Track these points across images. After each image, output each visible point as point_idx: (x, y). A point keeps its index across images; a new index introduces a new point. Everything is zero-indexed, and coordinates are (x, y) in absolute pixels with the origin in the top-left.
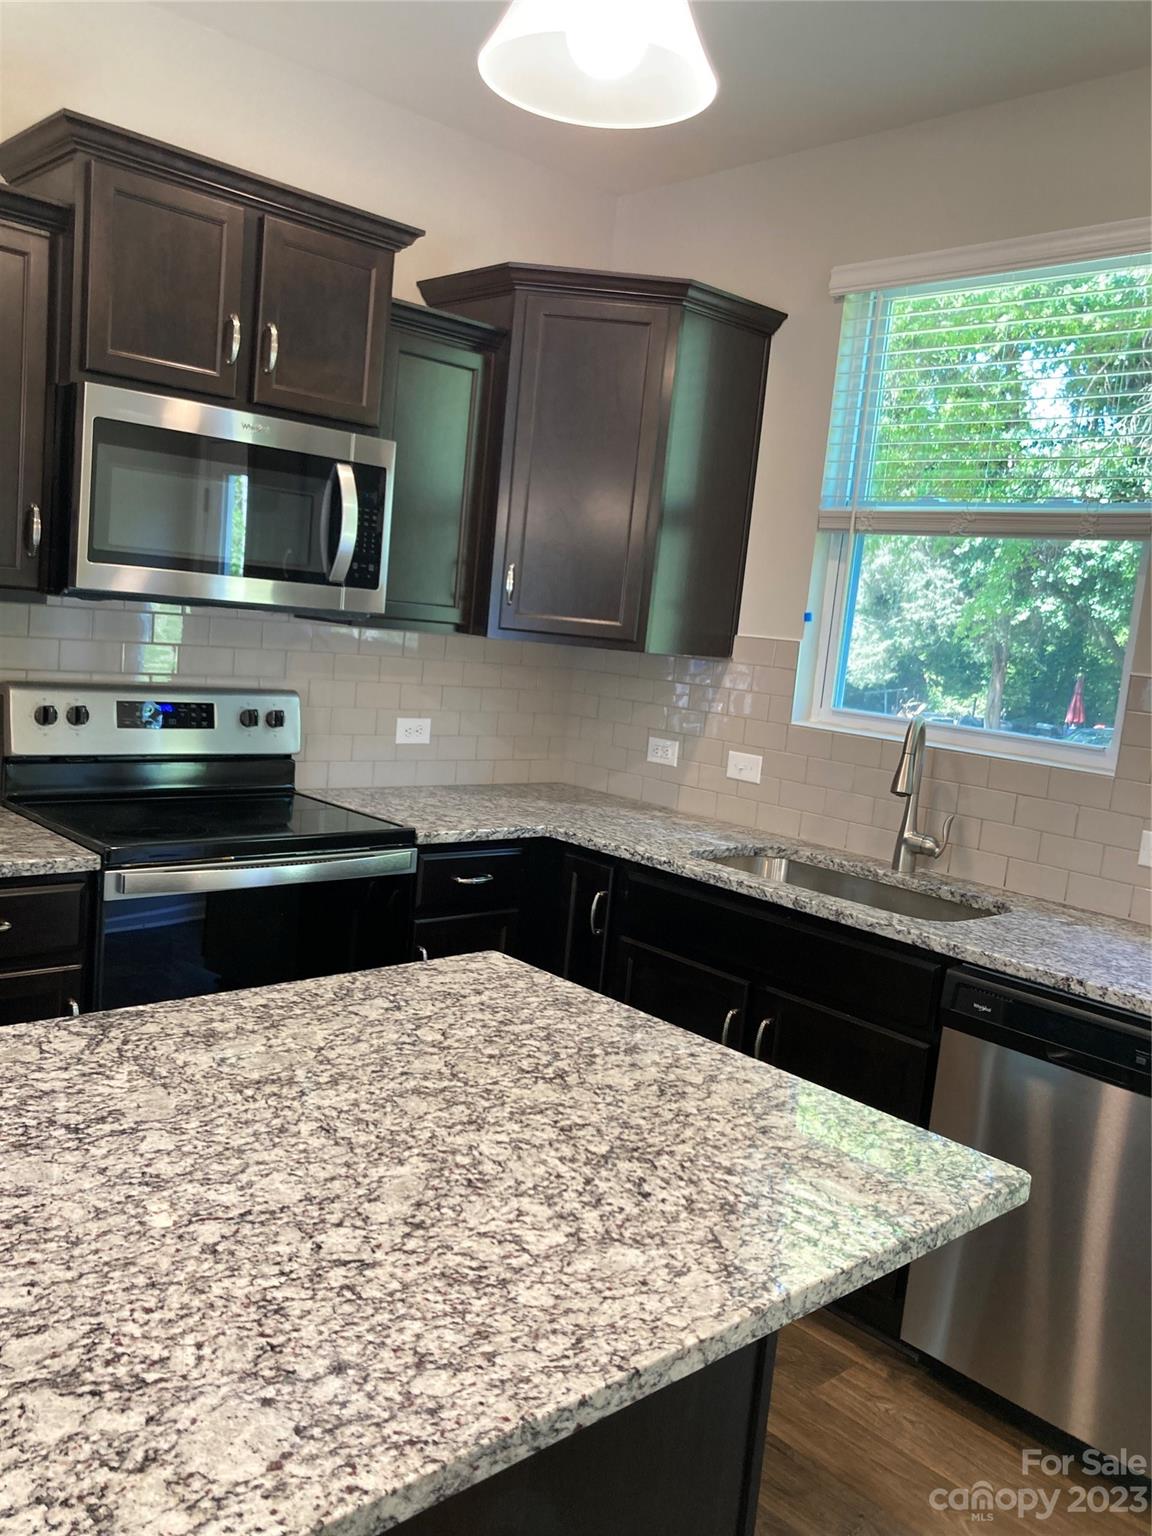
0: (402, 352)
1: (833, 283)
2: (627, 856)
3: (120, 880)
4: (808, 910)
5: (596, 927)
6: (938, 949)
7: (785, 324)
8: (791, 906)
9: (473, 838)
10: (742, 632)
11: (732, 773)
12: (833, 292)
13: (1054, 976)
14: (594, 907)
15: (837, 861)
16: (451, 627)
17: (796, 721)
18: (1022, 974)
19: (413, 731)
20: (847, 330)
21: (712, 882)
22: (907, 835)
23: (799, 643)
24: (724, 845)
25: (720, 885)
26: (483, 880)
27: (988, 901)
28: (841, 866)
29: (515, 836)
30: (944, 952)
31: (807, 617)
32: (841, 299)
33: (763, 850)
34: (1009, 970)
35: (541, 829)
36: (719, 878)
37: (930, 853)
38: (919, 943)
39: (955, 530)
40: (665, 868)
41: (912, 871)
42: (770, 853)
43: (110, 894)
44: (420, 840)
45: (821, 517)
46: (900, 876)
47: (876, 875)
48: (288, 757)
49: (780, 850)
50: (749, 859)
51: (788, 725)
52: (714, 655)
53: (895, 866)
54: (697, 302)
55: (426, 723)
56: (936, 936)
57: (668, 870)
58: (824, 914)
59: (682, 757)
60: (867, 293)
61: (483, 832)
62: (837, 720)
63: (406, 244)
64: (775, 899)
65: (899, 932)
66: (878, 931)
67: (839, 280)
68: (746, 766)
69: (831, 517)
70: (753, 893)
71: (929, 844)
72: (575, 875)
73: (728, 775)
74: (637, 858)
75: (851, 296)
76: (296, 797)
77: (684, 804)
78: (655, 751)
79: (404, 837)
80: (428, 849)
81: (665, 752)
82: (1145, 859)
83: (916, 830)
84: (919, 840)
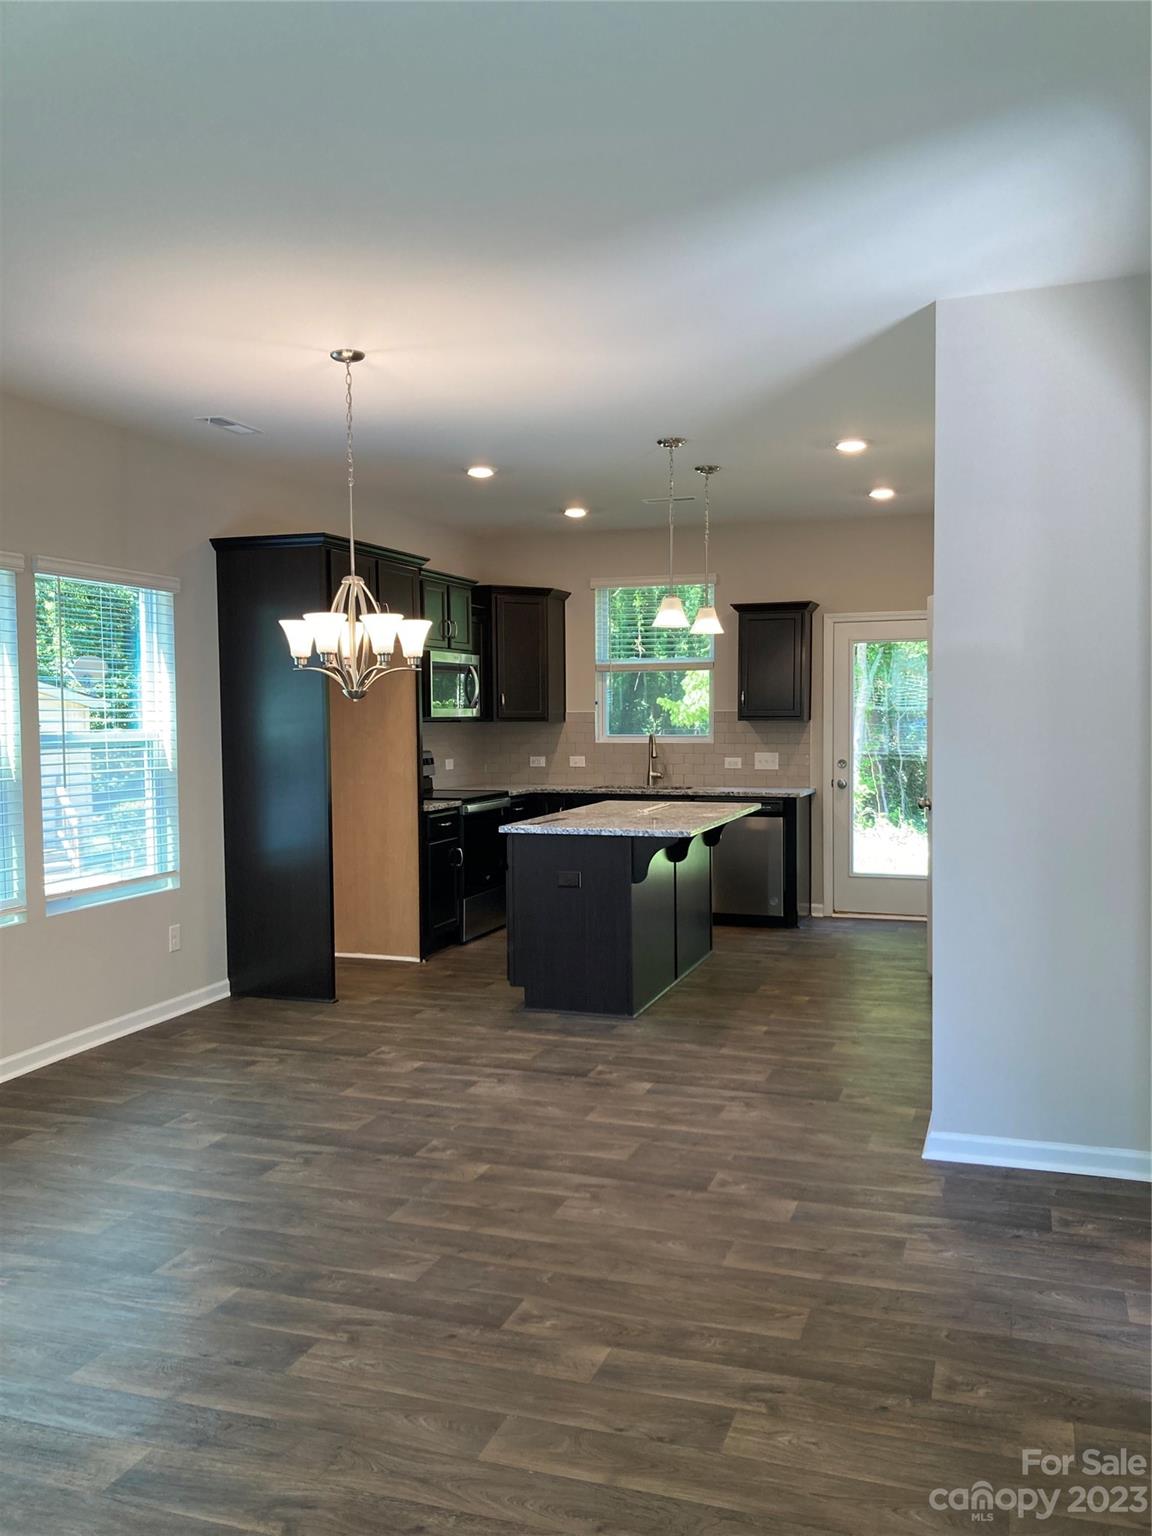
7: (570, 598)
10: (568, 711)
11: (572, 765)
12: (591, 587)
17: (597, 741)
20: (596, 600)
22: (651, 773)
23: (593, 713)
26: (521, 809)
31: (595, 703)
32: (593, 589)
37: (660, 777)
41: (654, 785)
45: (597, 667)
46: (651, 787)
51: (593, 744)
52: (557, 722)
53: (648, 785)
59: (547, 761)
60: (601, 588)
62: (610, 739)
67: (593, 584)
68: (578, 761)
69: (601, 666)
71: (659, 775)
75: (597, 589)
77: (551, 780)
78: (533, 762)
79: (506, 794)
80: (512, 797)
81: (540, 762)
82: (726, 766)
83: (653, 771)
84: (655, 774)
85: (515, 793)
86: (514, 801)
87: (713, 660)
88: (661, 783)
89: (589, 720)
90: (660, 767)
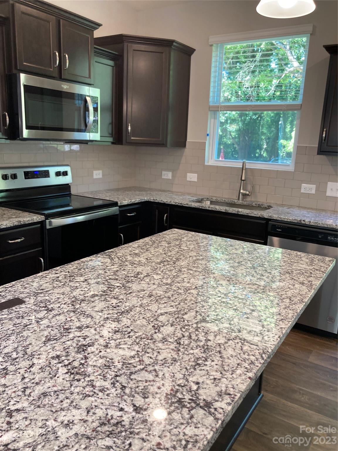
0: (96, 62)
1: (210, 41)
2: (174, 204)
3: (50, 222)
4: (229, 212)
5: (166, 223)
6: (266, 217)
7: (195, 53)
8: (224, 211)
9: (131, 203)
10: (188, 140)
11: (188, 179)
12: (210, 44)
13: (297, 220)
14: (165, 218)
15: (224, 199)
16: (110, 143)
17: (206, 164)
18: (289, 221)
19: (98, 174)
20: (214, 54)
21: (201, 208)
22: (242, 191)
23: (205, 143)
24: (195, 198)
25: (203, 208)
26: (133, 214)
27: (266, 205)
28: (225, 201)
29: (140, 201)
30: (268, 218)
31: (208, 135)
32: (212, 45)
33: (203, 199)
34: (286, 220)
35: (146, 199)
36: (203, 207)
37: (248, 195)
38: (261, 216)
39: (248, 110)
40: (186, 206)
41: (243, 200)
42: (205, 200)
43: (48, 227)
44: (119, 205)
45: (210, 107)
46: (240, 202)
47: (235, 202)
48: (68, 184)
49: (208, 198)
50: (200, 201)
51: (204, 165)
52: (180, 147)
53: (239, 199)
54: (175, 46)
55: (101, 172)
56: (266, 214)
57: (187, 206)
58: (234, 212)
59: (173, 176)
60: (217, 44)
61: (133, 201)
62: (216, 162)
63: (97, 28)
64: (220, 210)
65: (255, 214)
66: (249, 215)
67: (212, 40)
68: (192, 177)
69: (213, 107)
70: (213, 209)
71: (247, 193)
72: (157, 210)
73: (188, 180)
74: (177, 204)
75: (214, 45)
76: (72, 196)
77: (174, 189)
78: (164, 175)
79: (115, 204)
80: (121, 207)
81: (168, 175)
82: (303, 191)
83: (243, 189)
84: (245, 192)
85: (125, 203)
86: (121, 209)
87: (301, 103)
88: (249, 199)
89: (202, 147)
90: (249, 187)
